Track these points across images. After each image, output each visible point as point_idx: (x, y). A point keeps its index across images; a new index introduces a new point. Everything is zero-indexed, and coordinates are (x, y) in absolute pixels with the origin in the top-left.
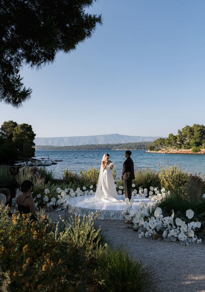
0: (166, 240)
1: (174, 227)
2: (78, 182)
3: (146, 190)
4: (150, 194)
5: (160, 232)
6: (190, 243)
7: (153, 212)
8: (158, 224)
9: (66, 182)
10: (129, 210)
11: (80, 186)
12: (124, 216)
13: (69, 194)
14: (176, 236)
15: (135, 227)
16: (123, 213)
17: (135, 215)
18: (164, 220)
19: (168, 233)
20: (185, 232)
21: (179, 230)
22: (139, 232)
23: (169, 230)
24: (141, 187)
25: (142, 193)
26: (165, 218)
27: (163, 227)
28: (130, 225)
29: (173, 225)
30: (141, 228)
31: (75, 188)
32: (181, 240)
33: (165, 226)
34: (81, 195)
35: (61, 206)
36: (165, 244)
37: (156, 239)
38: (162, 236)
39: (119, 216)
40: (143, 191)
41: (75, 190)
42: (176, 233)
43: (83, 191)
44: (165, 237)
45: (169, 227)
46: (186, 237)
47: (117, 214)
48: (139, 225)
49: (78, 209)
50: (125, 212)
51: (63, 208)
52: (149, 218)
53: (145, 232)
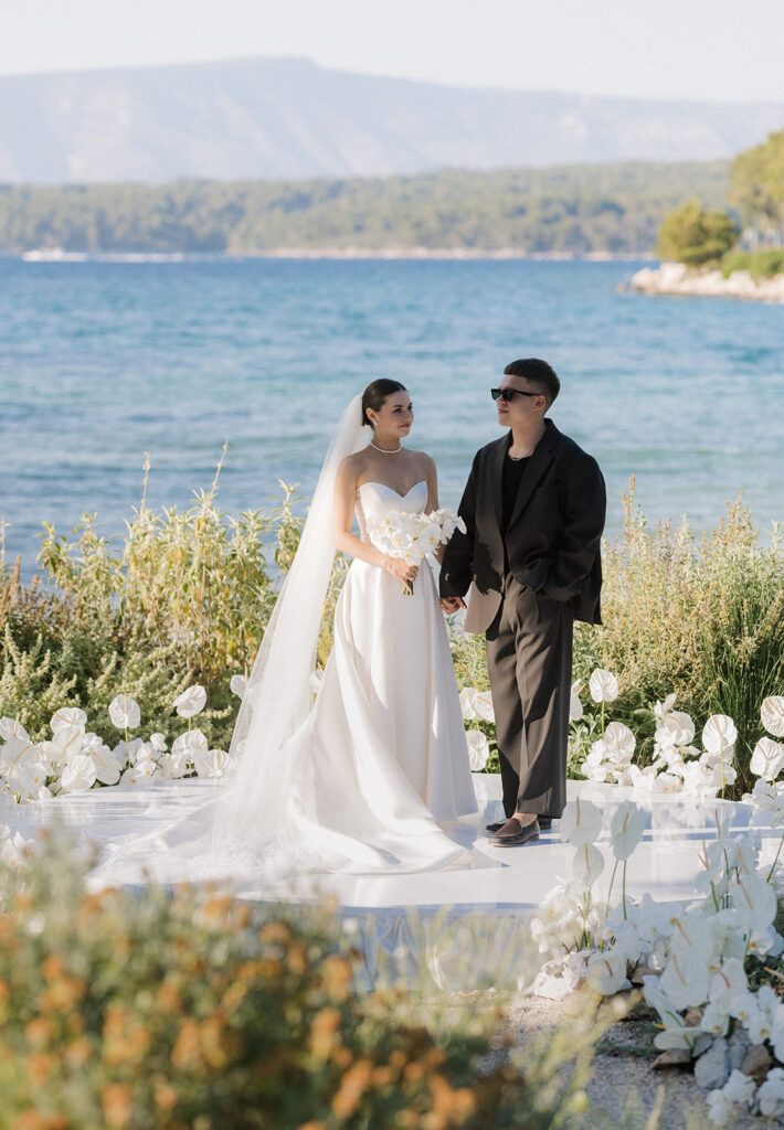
3: (721, 731)
4: (757, 765)
15: (671, 1038)
22: (702, 1083)
24: (671, 699)
25: (688, 758)
30: (721, 1045)
40: (698, 742)
43: (111, 738)
48: (706, 1025)
53: (759, 1075)
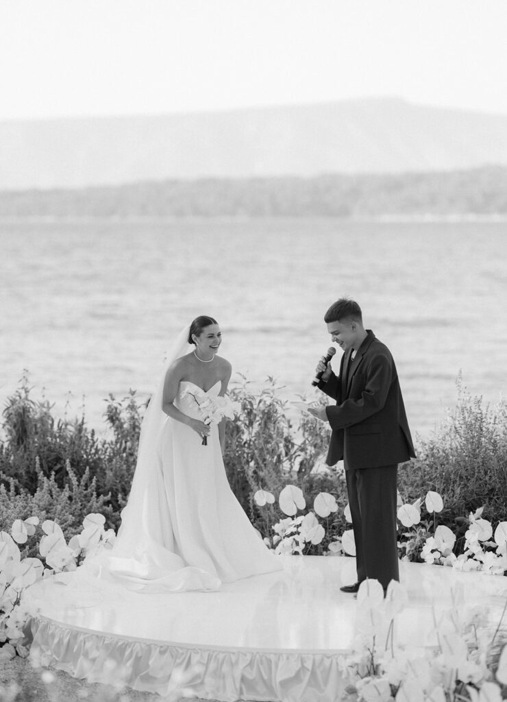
2: (91, 479)
3: (506, 533)
9: (16, 476)
10: (379, 649)
11: (107, 503)
12: (352, 682)
13: (34, 554)
24: (480, 511)
31: (71, 519)
39: (325, 682)
41: (73, 527)
47: (313, 673)
49: (88, 645)
50: (357, 659)
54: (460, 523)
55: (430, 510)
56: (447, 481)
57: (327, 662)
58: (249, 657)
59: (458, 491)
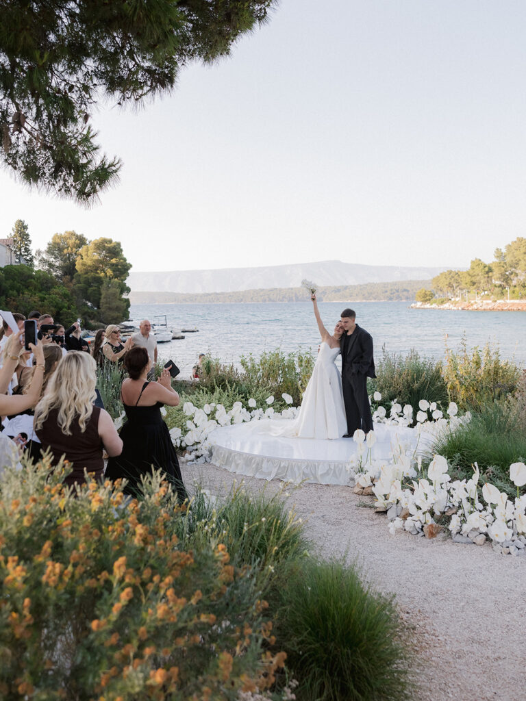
0: (458, 538)
1: (479, 506)
2: (236, 388)
3: (408, 409)
4: (418, 418)
5: (444, 519)
6: (519, 549)
7: (426, 466)
8: (437, 499)
9: (206, 387)
10: (364, 461)
11: (243, 398)
12: (352, 475)
13: (213, 418)
14: (484, 530)
15: (380, 504)
16: (348, 467)
17: (380, 473)
18: (454, 489)
19: (464, 521)
20: (508, 519)
21: (493, 514)
22: (389, 519)
23: (467, 514)
24: (396, 400)
25: (400, 416)
26: (456, 484)
27: (451, 506)
28: (366, 500)
29: (476, 501)
30: (394, 506)
31: (228, 404)
32: (497, 539)
33: (457, 504)
34: (244, 421)
35: (195, 447)
36: (454, 548)
37: (432, 535)
38: (448, 530)
39: (340, 475)
40: (402, 412)
41: (229, 407)
42: (485, 523)
43: (249, 409)
44: (454, 532)
45: (466, 505)
46: (510, 532)
47: (334, 471)
48: (390, 500)
49: (236, 458)
50: (354, 465)
51: (198, 453)
52: (415, 483)
53: (405, 518)
54: (387, 405)
55: (376, 399)
56: (382, 388)
57: (340, 466)
58: (306, 463)
59: (386, 392)
